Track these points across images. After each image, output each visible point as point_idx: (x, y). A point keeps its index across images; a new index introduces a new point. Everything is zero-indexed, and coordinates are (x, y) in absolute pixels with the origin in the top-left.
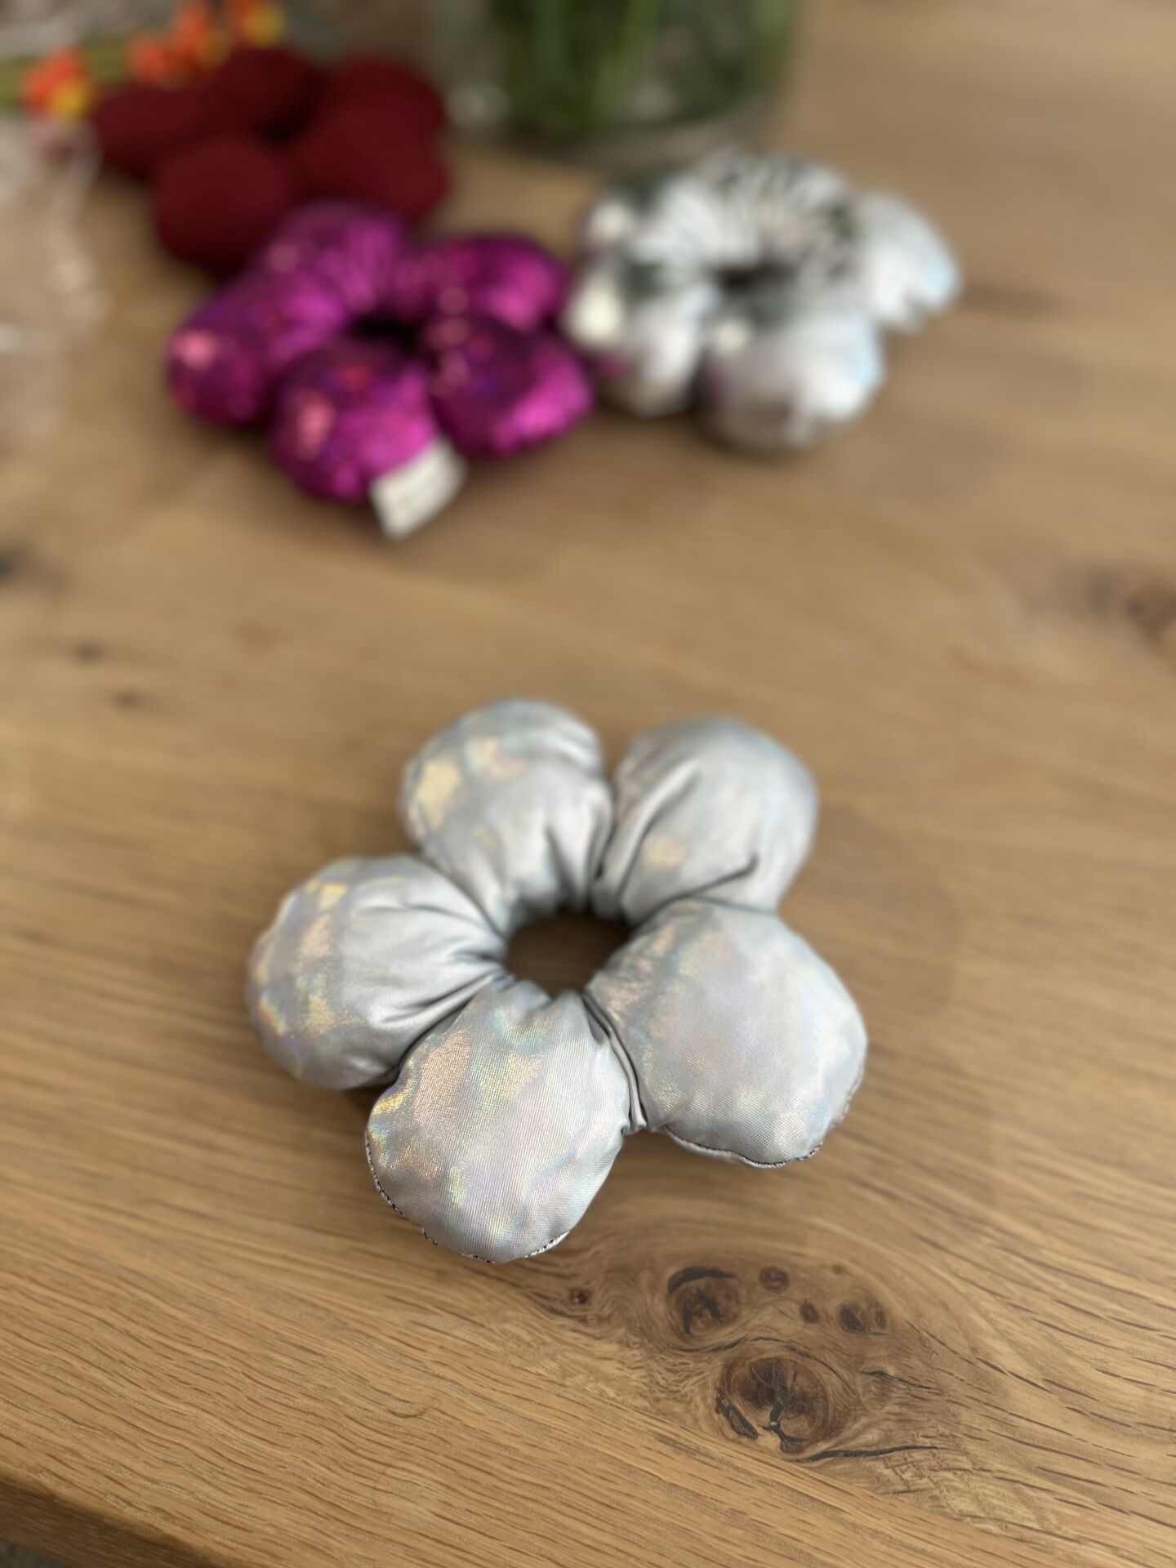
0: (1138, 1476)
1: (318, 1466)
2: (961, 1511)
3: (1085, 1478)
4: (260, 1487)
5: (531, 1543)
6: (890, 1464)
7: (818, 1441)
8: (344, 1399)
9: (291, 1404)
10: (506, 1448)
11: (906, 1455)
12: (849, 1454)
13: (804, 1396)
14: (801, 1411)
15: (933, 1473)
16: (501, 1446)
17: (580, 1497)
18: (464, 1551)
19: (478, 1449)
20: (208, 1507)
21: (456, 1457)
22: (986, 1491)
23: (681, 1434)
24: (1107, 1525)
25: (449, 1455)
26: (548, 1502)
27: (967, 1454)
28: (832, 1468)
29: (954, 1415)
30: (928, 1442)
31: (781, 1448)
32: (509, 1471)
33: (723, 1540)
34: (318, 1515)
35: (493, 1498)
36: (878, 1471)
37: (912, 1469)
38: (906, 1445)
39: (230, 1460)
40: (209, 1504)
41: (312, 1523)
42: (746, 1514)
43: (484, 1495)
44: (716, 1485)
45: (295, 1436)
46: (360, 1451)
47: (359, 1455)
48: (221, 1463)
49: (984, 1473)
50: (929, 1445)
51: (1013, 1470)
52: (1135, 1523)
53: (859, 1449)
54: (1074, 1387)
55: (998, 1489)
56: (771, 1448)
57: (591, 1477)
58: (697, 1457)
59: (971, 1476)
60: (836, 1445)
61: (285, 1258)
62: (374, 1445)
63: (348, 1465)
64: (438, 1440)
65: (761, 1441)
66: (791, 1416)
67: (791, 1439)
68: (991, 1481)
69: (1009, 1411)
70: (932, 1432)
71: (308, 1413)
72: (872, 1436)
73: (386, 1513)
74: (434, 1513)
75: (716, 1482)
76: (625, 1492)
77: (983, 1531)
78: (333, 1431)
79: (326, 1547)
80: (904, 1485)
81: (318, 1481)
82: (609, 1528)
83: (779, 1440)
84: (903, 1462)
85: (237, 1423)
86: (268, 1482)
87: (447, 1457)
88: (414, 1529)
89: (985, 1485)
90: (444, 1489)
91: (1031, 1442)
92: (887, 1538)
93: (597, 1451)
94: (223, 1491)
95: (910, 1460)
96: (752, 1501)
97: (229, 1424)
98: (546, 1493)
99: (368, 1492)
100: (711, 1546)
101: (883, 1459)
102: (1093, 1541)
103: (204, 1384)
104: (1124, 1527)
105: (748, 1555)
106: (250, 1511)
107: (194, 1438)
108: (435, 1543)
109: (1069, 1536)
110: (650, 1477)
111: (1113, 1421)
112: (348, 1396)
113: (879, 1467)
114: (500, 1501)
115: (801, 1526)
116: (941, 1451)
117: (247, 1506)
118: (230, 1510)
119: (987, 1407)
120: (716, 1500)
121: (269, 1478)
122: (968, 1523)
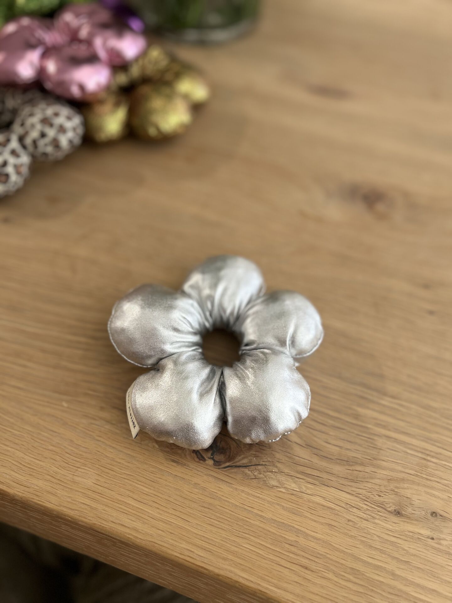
0: (334, 475)
1: (55, 468)
2: (272, 485)
3: (316, 475)
4: (34, 474)
5: (126, 492)
6: (250, 470)
7: (226, 462)
8: (65, 447)
9: (47, 448)
10: (120, 463)
11: (256, 467)
12: (236, 467)
13: (223, 448)
14: (221, 453)
15: (265, 473)
16: (118, 462)
17: (143, 478)
18: (102, 494)
19: (110, 463)
20: (16, 480)
21: (102, 466)
22: (282, 479)
23: (180, 460)
24: (323, 491)
25: (100, 465)
26: (132, 480)
27: (277, 467)
28: (230, 471)
29: (273, 455)
30: (264, 463)
31: (214, 464)
32: (120, 470)
33: (191, 493)
34: (53, 483)
35: (114, 479)
36: (246, 472)
37: (258, 471)
38: (256, 464)
39: (24, 465)
40: (16, 479)
41: (51, 485)
42: (200, 485)
43: (110, 477)
44: (190, 475)
45: (48, 458)
46: (69, 463)
47: (69, 464)
48: (21, 466)
49: (281, 473)
50: (264, 464)
51: (292, 473)
52: (332, 490)
53: (240, 465)
54: (316, 447)
55: (287, 478)
56: (210, 464)
57: (148, 473)
58: (185, 467)
59: (277, 474)
60: (232, 464)
61: (48, 402)
62: (74, 461)
63: (65, 467)
64: (96, 460)
65: (207, 462)
66: (218, 454)
67: (217, 462)
68: (284, 476)
69: (292, 454)
70: (266, 460)
71: (53, 451)
72: (245, 461)
73: (77, 482)
74: (93, 483)
75: (191, 475)
76: (159, 477)
77: (280, 491)
78: (61, 457)
79: (56, 493)
80: (255, 476)
81: (54, 472)
82: (152, 488)
83: (213, 462)
84: (255, 469)
85: (27, 454)
86: (37, 472)
87: (99, 465)
88: (86, 487)
89: (282, 477)
90: (97, 475)
91: (299, 464)
92: (247, 493)
93: (151, 464)
94: (21, 475)
95: (257, 469)
96: (202, 481)
97: (25, 454)
98: (132, 477)
99: (71, 476)
100: (187, 494)
101: (248, 468)
102: (316, 495)
103: (17, 441)
104: (328, 491)
105: (200, 497)
106: (30, 481)
107: (12, 458)
108: (92, 492)
109: (309, 493)
110: (168, 473)
111: (327, 458)
112: (67, 446)
113: (246, 471)
114: (115, 479)
115: (218, 488)
116: (268, 466)
117: (29, 480)
118: (23, 481)
119: (285, 453)
120: (190, 480)
121: (37, 471)
122: (275, 489)
